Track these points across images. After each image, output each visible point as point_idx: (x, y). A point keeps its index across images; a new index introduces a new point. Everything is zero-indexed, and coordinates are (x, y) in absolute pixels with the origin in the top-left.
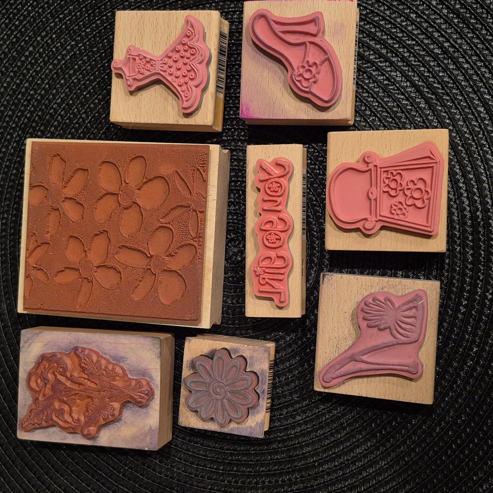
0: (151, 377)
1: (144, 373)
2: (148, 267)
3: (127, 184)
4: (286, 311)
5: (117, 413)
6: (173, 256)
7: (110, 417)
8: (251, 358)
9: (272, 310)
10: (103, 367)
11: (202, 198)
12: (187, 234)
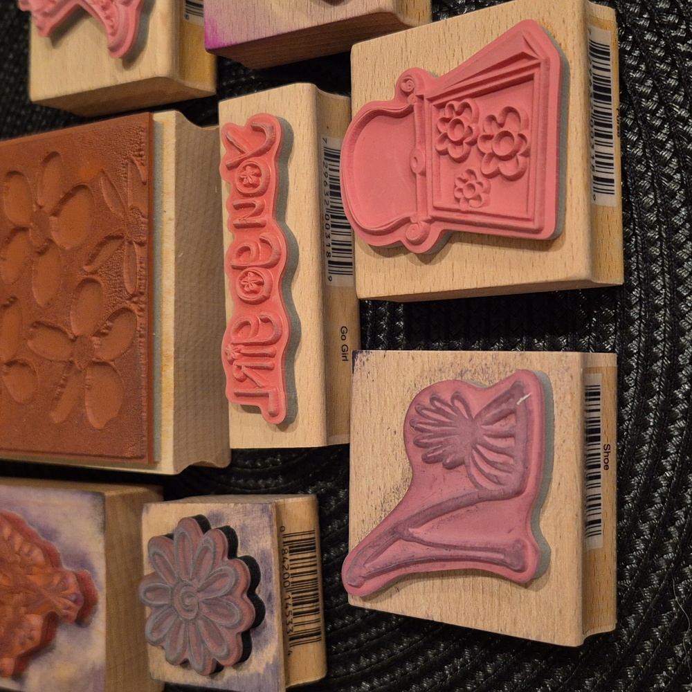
0: (91, 568)
1: (82, 561)
2: (71, 359)
3: (41, 207)
4: (293, 433)
5: (37, 634)
6: (104, 334)
7: (28, 641)
8: (243, 528)
9: (270, 432)
10: (17, 548)
11: (140, 216)
12: (121, 291)
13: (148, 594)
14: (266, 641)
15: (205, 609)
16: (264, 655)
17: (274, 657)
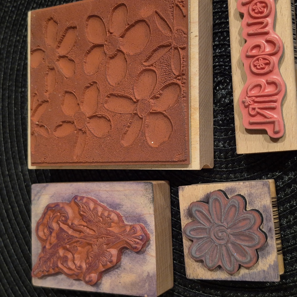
0: (145, 222)
1: (139, 219)
2: (135, 112)
3: (111, 33)
4: (282, 144)
5: (114, 259)
6: (158, 98)
7: (108, 263)
8: (250, 195)
9: (266, 144)
10: (99, 214)
11: (183, 33)
12: (170, 74)
13: (191, 232)
14: (269, 253)
15: (232, 238)
16: (268, 260)
17: (274, 261)
